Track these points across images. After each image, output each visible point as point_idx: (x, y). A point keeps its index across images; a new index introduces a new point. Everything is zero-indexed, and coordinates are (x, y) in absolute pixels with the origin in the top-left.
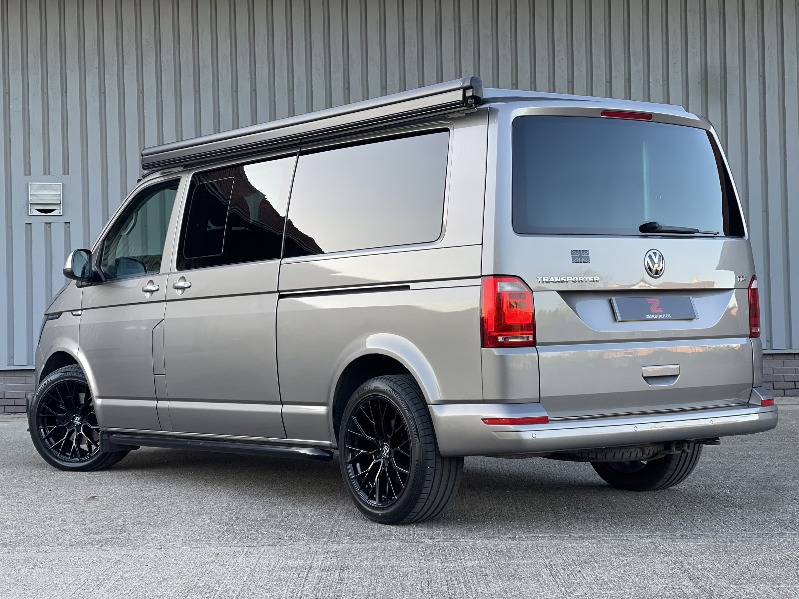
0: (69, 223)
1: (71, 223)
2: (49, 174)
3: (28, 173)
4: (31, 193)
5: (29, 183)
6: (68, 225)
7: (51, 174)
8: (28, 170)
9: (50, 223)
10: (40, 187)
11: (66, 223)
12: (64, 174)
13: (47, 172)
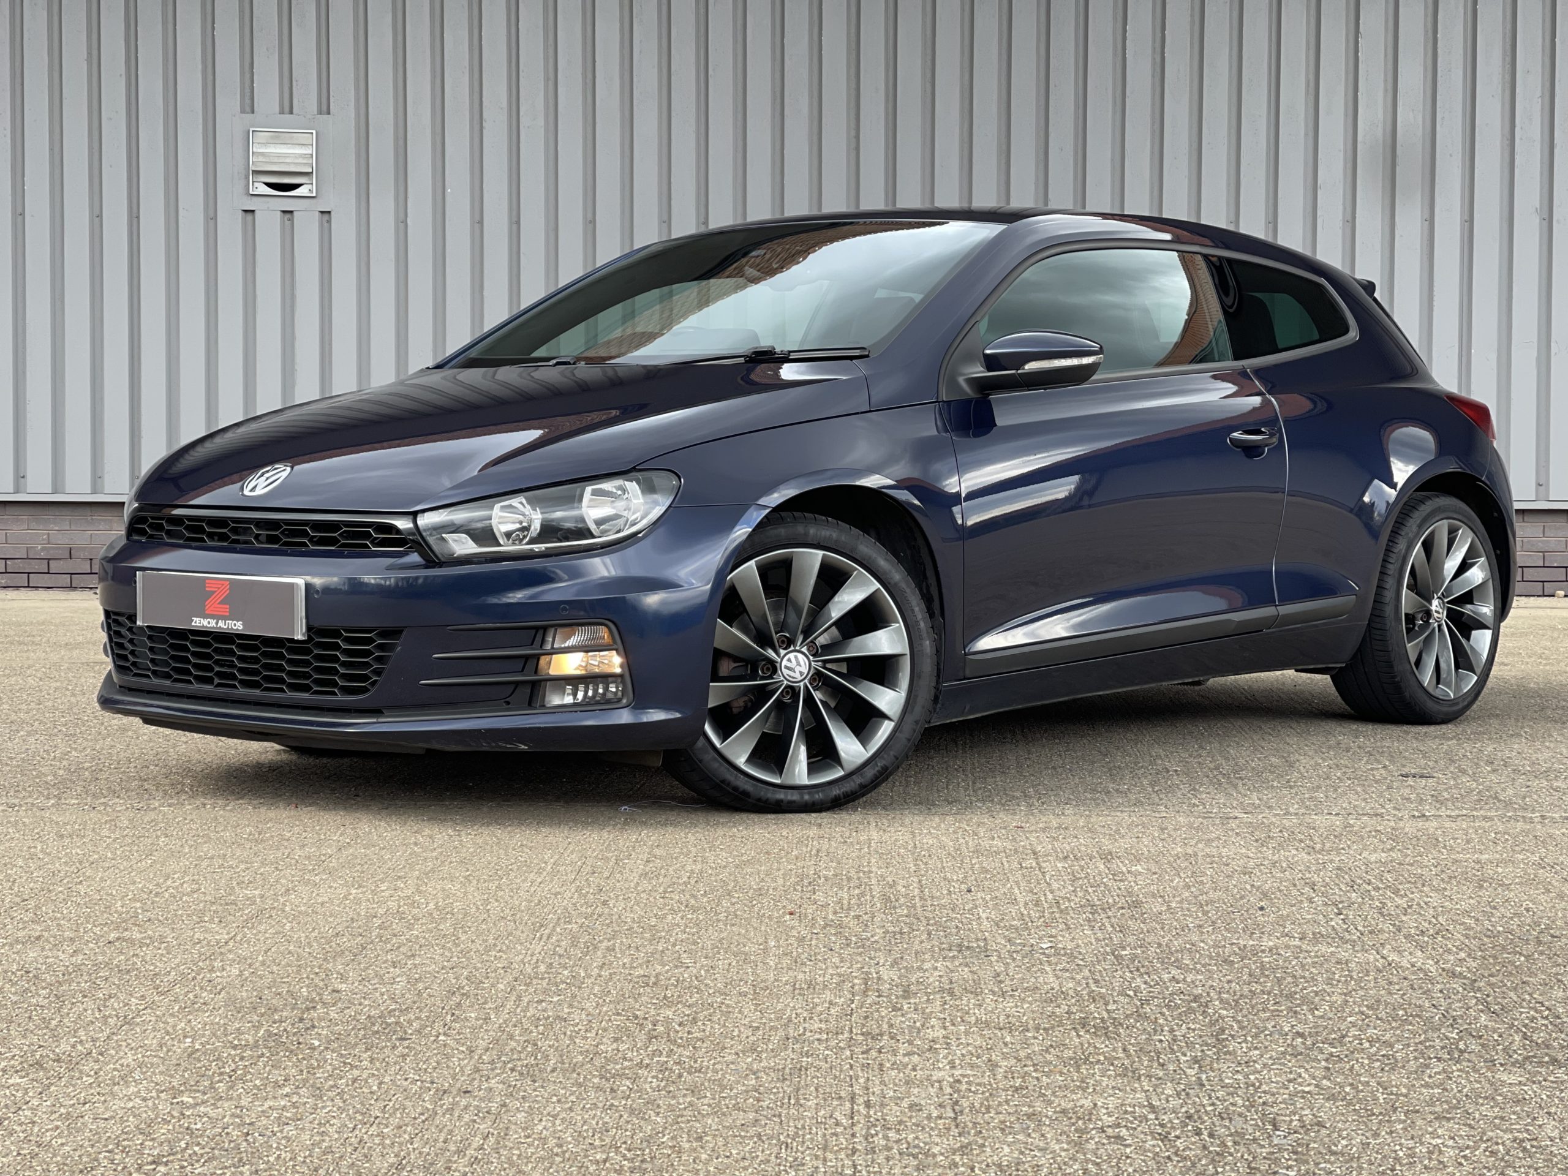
0: (329, 212)
1: (332, 213)
2: (291, 112)
3: (248, 109)
4: (255, 150)
5: (251, 130)
6: (326, 217)
7: (295, 110)
8: (248, 101)
9: (291, 212)
10: (272, 138)
11: (322, 212)
12: (320, 113)
13: (288, 108)
